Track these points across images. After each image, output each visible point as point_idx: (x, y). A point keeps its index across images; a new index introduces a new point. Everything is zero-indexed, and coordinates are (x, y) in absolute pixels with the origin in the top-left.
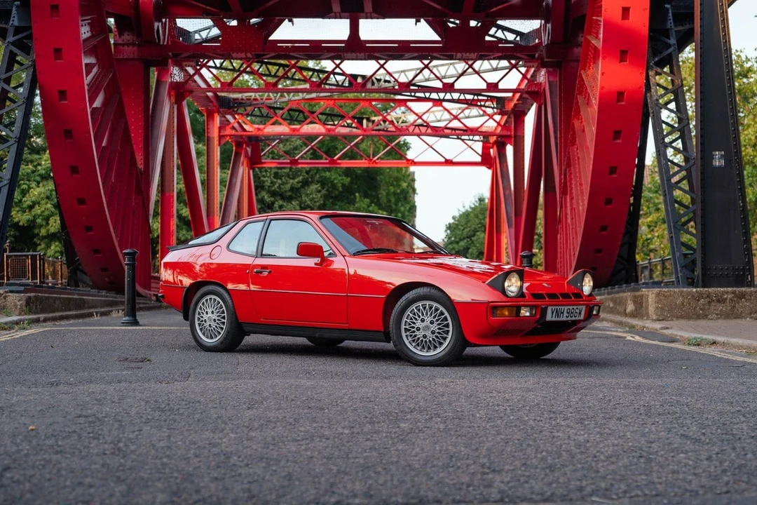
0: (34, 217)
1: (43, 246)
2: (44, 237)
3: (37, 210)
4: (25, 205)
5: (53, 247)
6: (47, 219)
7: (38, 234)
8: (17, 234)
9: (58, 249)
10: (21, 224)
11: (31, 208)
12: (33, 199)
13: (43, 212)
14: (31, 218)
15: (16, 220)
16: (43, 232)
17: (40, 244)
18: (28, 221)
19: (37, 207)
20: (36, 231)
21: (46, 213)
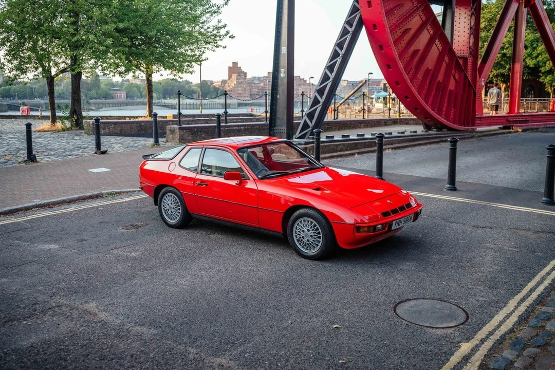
0: (539, 61)
1: (543, 77)
2: (544, 73)
3: (540, 58)
4: (534, 55)
5: (548, 78)
6: (545, 63)
7: (541, 71)
8: (530, 71)
9: (551, 79)
10: (531, 66)
11: (537, 57)
12: (538, 52)
13: (543, 59)
14: (536, 63)
15: (528, 64)
16: (543, 70)
17: (542, 77)
18: (534, 64)
19: (540, 56)
20: (540, 69)
21: (545, 59)
